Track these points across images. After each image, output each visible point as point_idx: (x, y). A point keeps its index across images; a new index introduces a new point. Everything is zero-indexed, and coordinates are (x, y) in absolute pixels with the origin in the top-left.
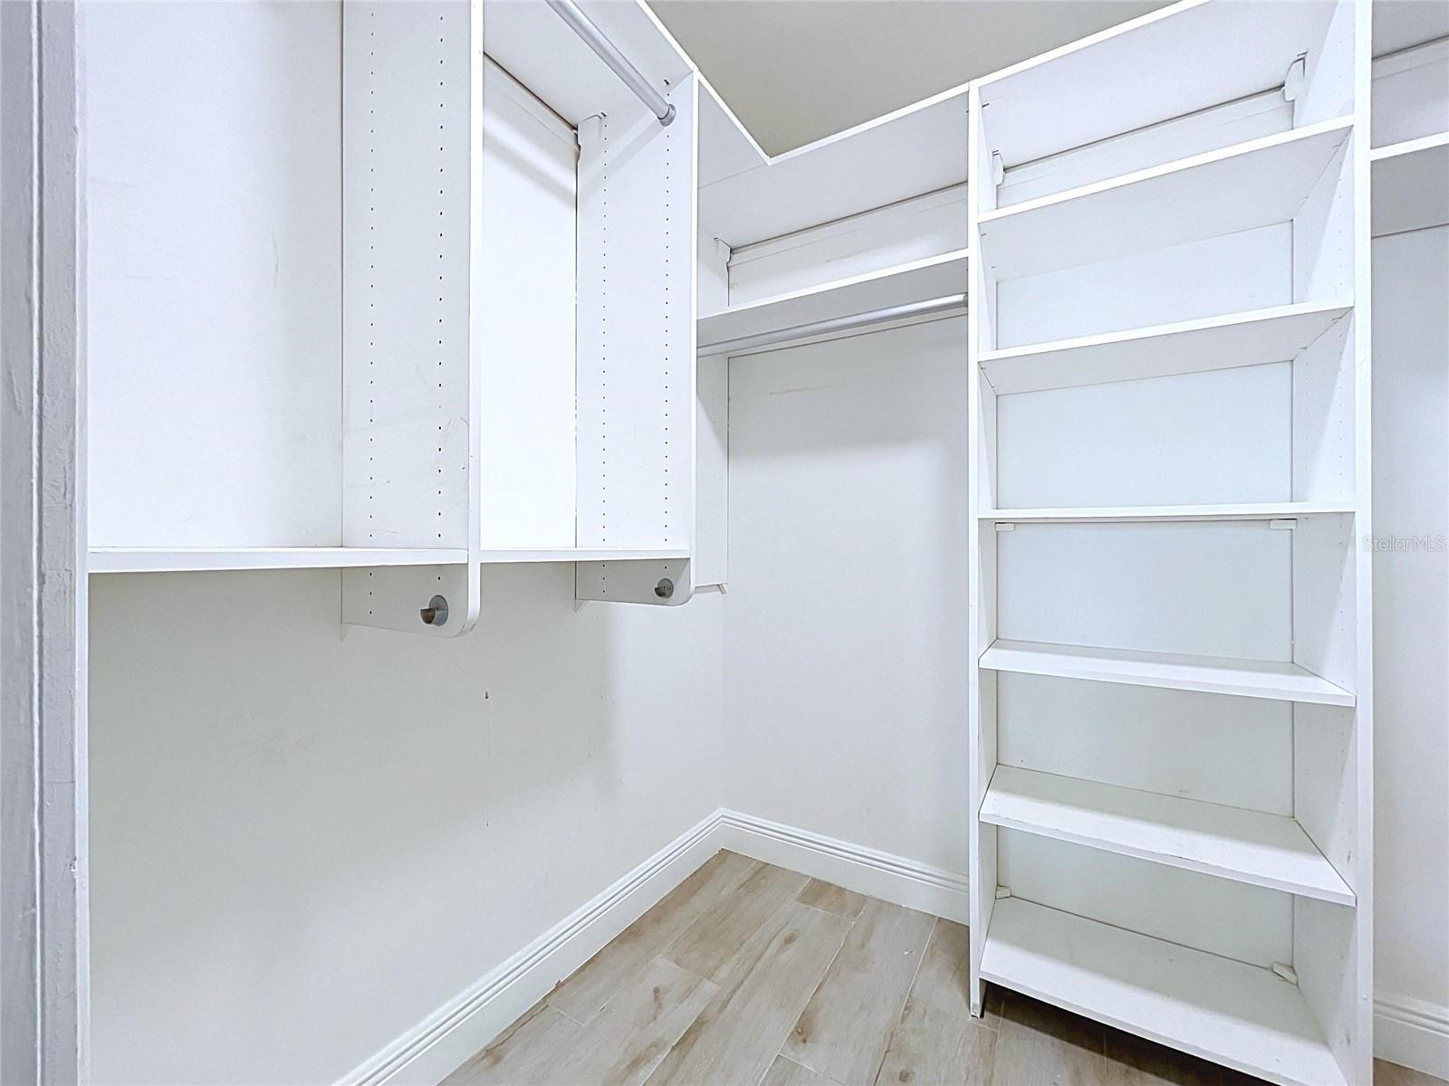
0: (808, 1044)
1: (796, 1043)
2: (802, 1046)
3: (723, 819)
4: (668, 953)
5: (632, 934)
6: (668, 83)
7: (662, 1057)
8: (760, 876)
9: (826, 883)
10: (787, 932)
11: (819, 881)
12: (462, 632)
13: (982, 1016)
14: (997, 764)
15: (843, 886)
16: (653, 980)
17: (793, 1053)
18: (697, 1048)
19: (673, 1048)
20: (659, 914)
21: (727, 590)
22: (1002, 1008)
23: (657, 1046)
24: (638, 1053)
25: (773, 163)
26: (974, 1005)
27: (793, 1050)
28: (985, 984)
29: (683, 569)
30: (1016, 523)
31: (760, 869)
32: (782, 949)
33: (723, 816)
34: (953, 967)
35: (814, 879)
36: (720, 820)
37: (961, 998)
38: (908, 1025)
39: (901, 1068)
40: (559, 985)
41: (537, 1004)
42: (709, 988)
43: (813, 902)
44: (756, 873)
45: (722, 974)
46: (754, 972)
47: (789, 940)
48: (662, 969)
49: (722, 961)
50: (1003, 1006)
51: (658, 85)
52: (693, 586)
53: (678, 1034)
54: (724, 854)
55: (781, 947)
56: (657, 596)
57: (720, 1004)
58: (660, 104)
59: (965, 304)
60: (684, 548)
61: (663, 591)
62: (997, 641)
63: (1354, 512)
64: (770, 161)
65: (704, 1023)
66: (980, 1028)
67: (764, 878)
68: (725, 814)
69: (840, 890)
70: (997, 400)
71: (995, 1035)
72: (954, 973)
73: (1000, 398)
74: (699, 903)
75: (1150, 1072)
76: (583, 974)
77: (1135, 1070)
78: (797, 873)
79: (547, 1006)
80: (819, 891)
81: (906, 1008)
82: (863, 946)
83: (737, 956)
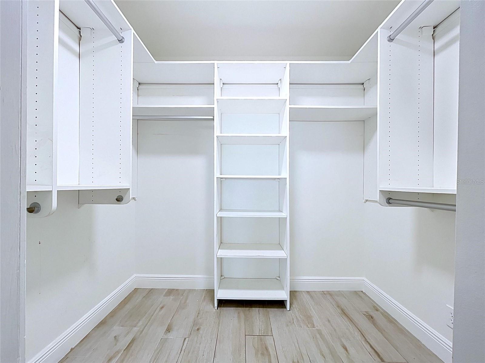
0: (170, 332)
1: (167, 333)
2: (168, 333)
3: (135, 278)
4: (118, 325)
5: (102, 323)
6: (121, 29)
7: (120, 354)
8: (150, 293)
9: (172, 289)
10: (161, 306)
11: (170, 289)
12: (49, 215)
13: (217, 309)
14: (221, 243)
15: (178, 289)
16: (113, 334)
17: (166, 336)
18: (133, 347)
19: (124, 350)
20: (113, 314)
21: (137, 199)
22: (222, 306)
23: (118, 352)
24: (110, 357)
25: (157, 63)
26: (216, 307)
27: (166, 335)
28: (218, 300)
29: (127, 192)
30: (226, 178)
31: (150, 291)
32: (160, 311)
33: (135, 277)
34: (210, 300)
35: (168, 289)
36: (134, 279)
37: (212, 307)
38: (199, 317)
39: (197, 328)
40: (72, 349)
41: (63, 358)
42: (136, 329)
43: (169, 295)
44: (149, 292)
45: (140, 323)
46: (151, 320)
47: (162, 308)
48: (116, 330)
49: (139, 320)
50: (222, 305)
51: (118, 29)
52: (131, 197)
53: (126, 346)
54: (136, 290)
55: (160, 310)
56: (117, 201)
57: (140, 332)
58: (119, 36)
59: (213, 119)
60: (127, 185)
61: (119, 200)
62: (221, 210)
63: (286, 178)
64: (156, 62)
65: (135, 340)
66: (217, 312)
67: (152, 293)
68: (136, 276)
69: (177, 290)
70: (221, 145)
71: (221, 312)
72: (211, 301)
73: (222, 145)
74: (129, 306)
75: (253, 308)
76: (83, 342)
77: (251, 308)
78: (163, 289)
79: (68, 358)
80: (170, 292)
81: (198, 314)
82: (185, 302)
83: (145, 317)
